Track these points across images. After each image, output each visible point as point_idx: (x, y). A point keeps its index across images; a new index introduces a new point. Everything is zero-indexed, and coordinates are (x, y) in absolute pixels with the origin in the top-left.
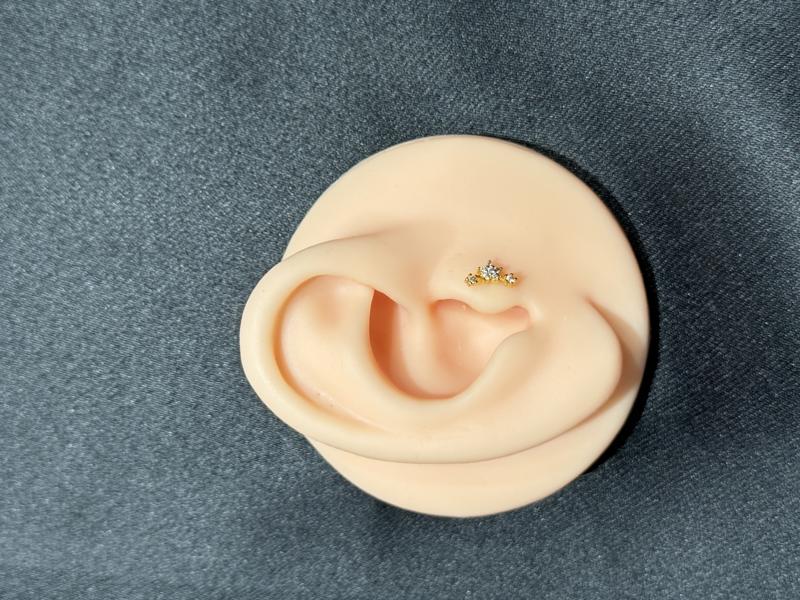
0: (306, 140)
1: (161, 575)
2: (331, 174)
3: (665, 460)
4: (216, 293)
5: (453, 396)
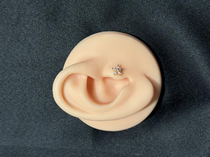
5: (110, 103)
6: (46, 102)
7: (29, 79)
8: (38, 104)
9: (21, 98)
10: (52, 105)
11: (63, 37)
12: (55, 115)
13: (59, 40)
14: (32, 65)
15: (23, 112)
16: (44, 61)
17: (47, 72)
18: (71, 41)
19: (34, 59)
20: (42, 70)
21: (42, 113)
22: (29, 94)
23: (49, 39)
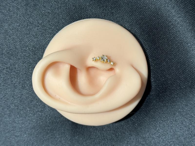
0: (49, 21)
1: (12, 144)
2: (56, 31)
3: (152, 106)
4: (24, 65)
5: (95, 94)
7: (4, 69)
8: (13, 96)
11: (43, 24)
13: (39, 26)
14: (8, 53)
16: (22, 49)
18: (51, 29)
19: (10, 47)
21: (17, 106)
22: (4, 86)
23: (28, 25)
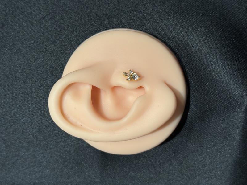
5: (122, 118)
6: (42, 123)
9: (10, 119)
10: (49, 125)
12: (53, 138)
15: (12, 138)
17: (42, 84)
20: (35, 82)
